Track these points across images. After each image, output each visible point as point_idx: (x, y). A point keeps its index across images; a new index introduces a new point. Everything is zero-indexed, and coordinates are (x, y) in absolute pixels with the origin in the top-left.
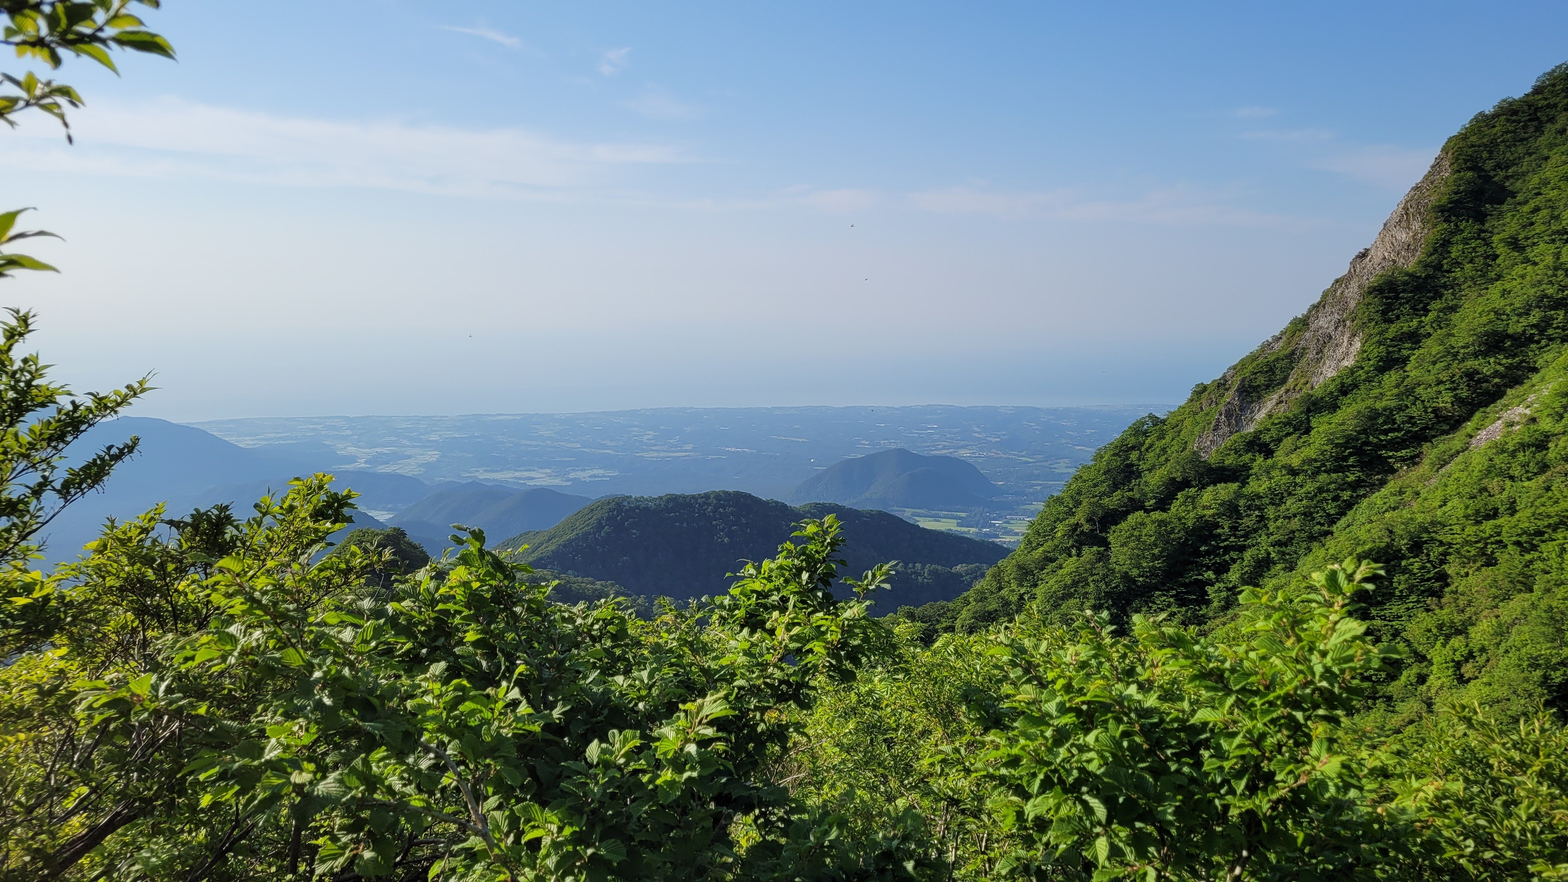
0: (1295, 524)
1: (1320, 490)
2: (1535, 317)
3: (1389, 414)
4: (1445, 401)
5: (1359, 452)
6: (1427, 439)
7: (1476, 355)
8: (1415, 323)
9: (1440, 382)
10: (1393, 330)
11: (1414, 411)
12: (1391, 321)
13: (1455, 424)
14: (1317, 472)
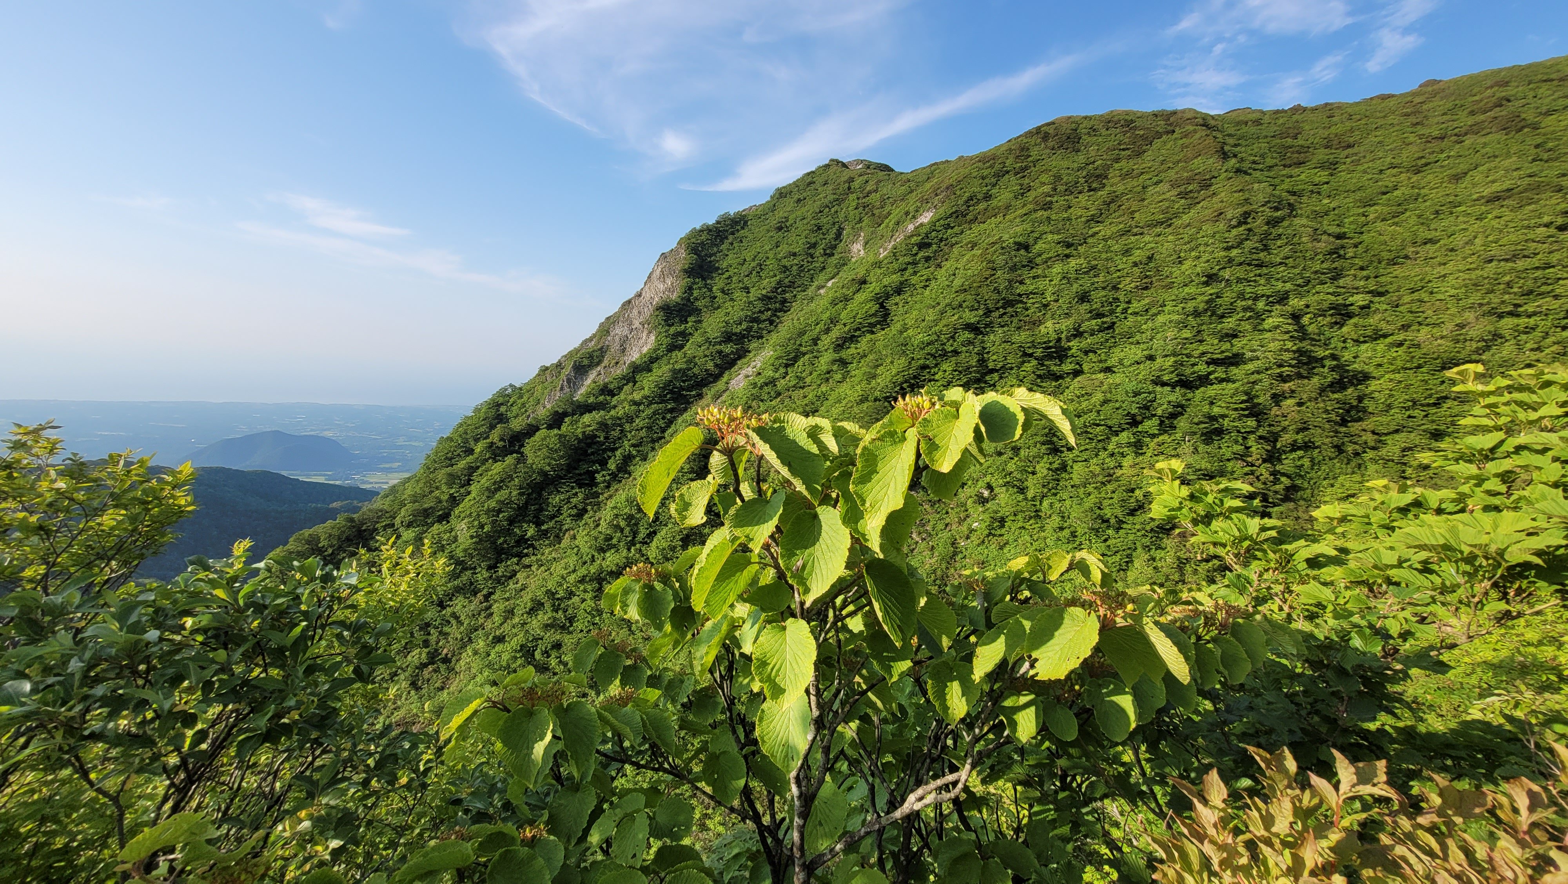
0: (643, 433)
1: (654, 413)
2: (744, 326)
3: (683, 372)
4: (710, 366)
5: (671, 392)
6: (706, 385)
7: (720, 343)
8: (683, 326)
9: (706, 356)
10: (672, 330)
11: (696, 370)
12: (670, 326)
13: (717, 377)
14: (651, 403)
